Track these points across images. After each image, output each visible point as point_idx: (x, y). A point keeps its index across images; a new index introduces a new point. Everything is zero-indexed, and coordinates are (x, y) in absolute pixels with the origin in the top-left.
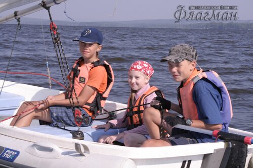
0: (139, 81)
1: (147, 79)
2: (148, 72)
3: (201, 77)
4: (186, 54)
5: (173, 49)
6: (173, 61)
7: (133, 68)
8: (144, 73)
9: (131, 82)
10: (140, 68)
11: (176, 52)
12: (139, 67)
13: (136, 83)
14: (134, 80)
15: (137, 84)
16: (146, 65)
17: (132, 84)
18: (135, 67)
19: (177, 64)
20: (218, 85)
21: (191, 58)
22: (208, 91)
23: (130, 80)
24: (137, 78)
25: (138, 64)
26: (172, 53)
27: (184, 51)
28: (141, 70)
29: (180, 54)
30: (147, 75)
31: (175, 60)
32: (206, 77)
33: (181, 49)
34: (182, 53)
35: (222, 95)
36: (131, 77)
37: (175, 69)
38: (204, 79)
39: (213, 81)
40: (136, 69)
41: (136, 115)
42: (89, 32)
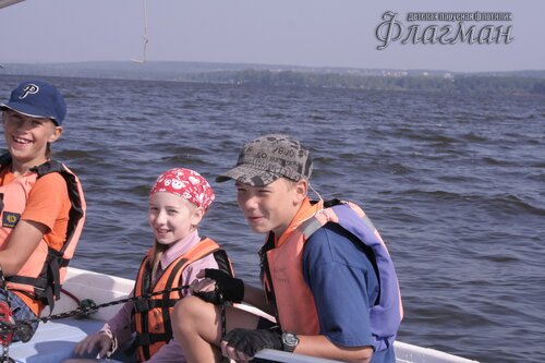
0: (177, 220)
1: (197, 215)
2: (200, 198)
3: (324, 222)
4: (283, 163)
5: (250, 150)
6: (248, 180)
7: (161, 185)
8: (191, 200)
9: (155, 222)
10: (179, 187)
11: (258, 156)
12: (178, 184)
13: (169, 224)
14: (163, 218)
15: (172, 228)
16: (195, 181)
17: (158, 228)
18: (167, 183)
19: (260, 189)
20: (368, 240)
21: (295, 174)
22: (340, 260)
23: (153, 217)
24: (171, 211)
25: (174, 176)
26: (246, 158)
27: (276, 155)
28: (181, 191)
29: (267, 163)
30: (198, 204)
31: (252, 179)
32: (336, 220)
33: (268, 148)
34: (272, 159)
35: (379, 266)
36: (157, 210)
37: (253, 203)
38: (331, 225)
39: (355, 230)
40: (170, 189)
41: (158, 310)
42: (33, 90)
